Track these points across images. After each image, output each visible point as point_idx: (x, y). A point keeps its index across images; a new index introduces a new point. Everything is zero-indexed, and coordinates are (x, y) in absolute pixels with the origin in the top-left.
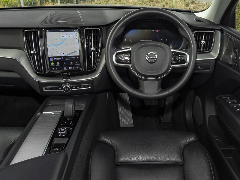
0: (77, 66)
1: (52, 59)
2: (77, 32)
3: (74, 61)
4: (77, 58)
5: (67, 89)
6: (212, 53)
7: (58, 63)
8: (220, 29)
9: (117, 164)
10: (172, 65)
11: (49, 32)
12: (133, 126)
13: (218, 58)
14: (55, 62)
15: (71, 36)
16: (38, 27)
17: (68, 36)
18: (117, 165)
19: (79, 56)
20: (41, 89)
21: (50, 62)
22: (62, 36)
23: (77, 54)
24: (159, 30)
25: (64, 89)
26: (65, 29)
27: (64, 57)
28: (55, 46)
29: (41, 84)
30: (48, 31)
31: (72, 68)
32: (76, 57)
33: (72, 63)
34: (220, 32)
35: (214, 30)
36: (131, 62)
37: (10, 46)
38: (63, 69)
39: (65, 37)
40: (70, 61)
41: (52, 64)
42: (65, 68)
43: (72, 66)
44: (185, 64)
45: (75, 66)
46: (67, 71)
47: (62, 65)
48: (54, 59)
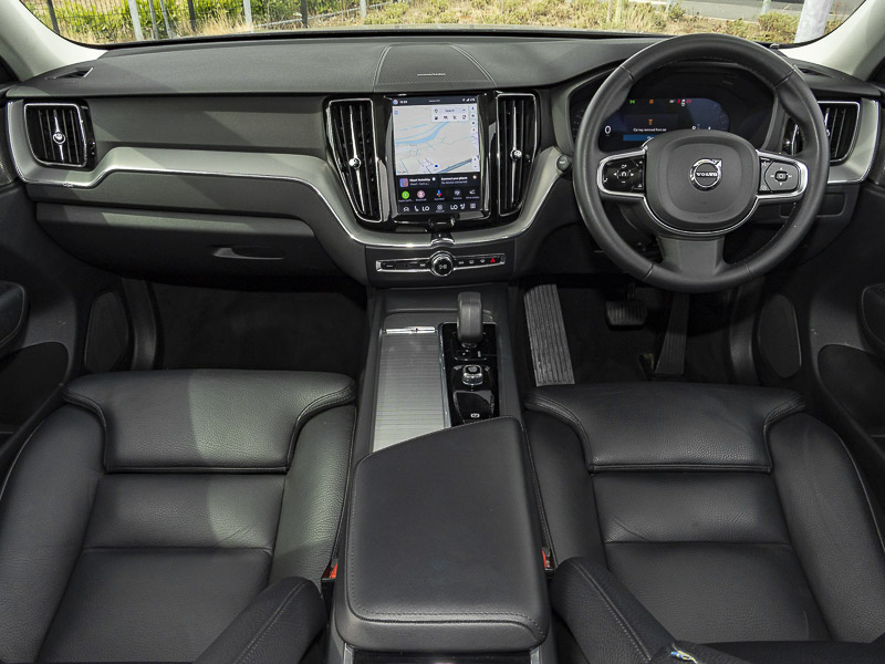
0: (473, 201)
1: (404, 183)
2: (475, 106)
3: (464, 189)
4: (473, 181)
5: (445, 266)
6: (850, 164)
7: (421, 194)
8: (879, 94)
9: (591, 468)
10: (759, 197)
11: (399, 104)
12: (573, 382)
13: (869, 179)
14: (413, 191)
15: (459, 118)
16: (371, 91)
17: (450, 115)
18: (590, 472)
19: (478, 174)
20: (371, 267)
21: (399, 191)
22: (434, 115)
23: (475, 166)
24: (690, 100)
25: (437, 267)
26: (442, 98)
27: (438, 176)
28: (412, 144)
29: (372, 254)
30: (396, 102)
31: (459, 207)
32: (469, 175)
33: (457, 193)
34: (875, 105)
35: (858, 98)
36: (648, 189)
37: (285, 146)
38: (434, 208)
39: (441, 119)
40: (454, 187)
41: (406, 195)
42: (440, 207)
43: (458, 202)
44: (795, 194)
45: (468, 203)
46: (446, 217)
47: (430, 200)
48: (409, 182)
